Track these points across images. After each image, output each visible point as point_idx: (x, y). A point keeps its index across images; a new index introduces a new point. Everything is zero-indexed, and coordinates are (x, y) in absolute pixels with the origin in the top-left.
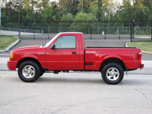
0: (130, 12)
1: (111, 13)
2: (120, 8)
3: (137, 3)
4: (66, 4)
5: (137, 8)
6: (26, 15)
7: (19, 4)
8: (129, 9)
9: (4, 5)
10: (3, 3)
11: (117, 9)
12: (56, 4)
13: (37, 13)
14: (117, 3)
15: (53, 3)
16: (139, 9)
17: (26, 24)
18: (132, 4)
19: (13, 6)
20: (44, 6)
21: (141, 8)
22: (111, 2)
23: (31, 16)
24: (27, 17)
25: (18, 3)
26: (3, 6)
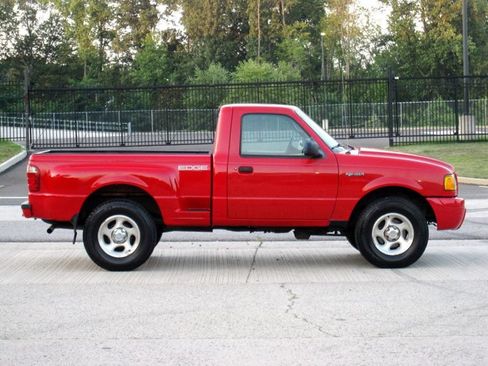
0: (414, 56)
1: (353, 59)
2: (383, 44)
3: (435, 25)
4: (205, 35)
5: (434, 42)
6: (83, 75)
7: (59, 40)
8: (410, 44)
9: (10, 46)
10: (8, 39)
11: (372, 45)
12: (177, 38)
13: (117, 68)
14: (371, 28)
15: (166, 35)
16: (443, 43)
17: (82, 102)
18: (419, 28)
19: (39, 49)
20: (138, 46)
21: (449, 42)
22: (351, 24)
23: (97, 77)
24: (86, 81)
25: (55, 39)
26: (8, 50)
